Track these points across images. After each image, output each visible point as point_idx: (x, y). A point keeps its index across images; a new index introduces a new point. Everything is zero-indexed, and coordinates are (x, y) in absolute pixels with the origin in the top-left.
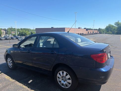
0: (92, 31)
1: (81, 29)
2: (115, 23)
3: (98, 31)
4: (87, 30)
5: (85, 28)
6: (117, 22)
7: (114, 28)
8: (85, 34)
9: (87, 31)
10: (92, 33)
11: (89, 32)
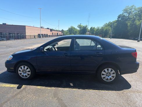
0: (56, 32)
1: (44, 28)
2: (78, 25)
3: (62, 33)
4: (51, 30)
5: (48, 29)
6: (80, 24)
7: (75, 30)
8: (49, 35)
9: (51, 32)
10: (56, 34)
11: (53, 33)
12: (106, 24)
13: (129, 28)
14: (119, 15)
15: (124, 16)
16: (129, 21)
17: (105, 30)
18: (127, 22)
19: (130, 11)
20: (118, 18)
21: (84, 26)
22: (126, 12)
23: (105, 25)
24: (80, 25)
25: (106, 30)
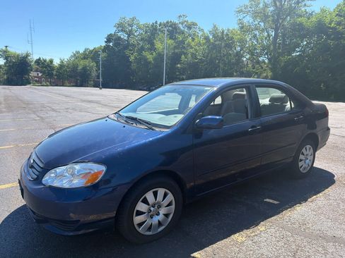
12: (78, 52)
13: (134, 66)
14: (108, 36)
15: (119, 38)
16: (131, 50)
17: (80, 68)
18: (127, 52)
19: (130, 28)
20: (106, 42)
21: (18, 55)
22: (122, 31)
23: (75, 55)
24: (5, 52)
25: (84, 68)
